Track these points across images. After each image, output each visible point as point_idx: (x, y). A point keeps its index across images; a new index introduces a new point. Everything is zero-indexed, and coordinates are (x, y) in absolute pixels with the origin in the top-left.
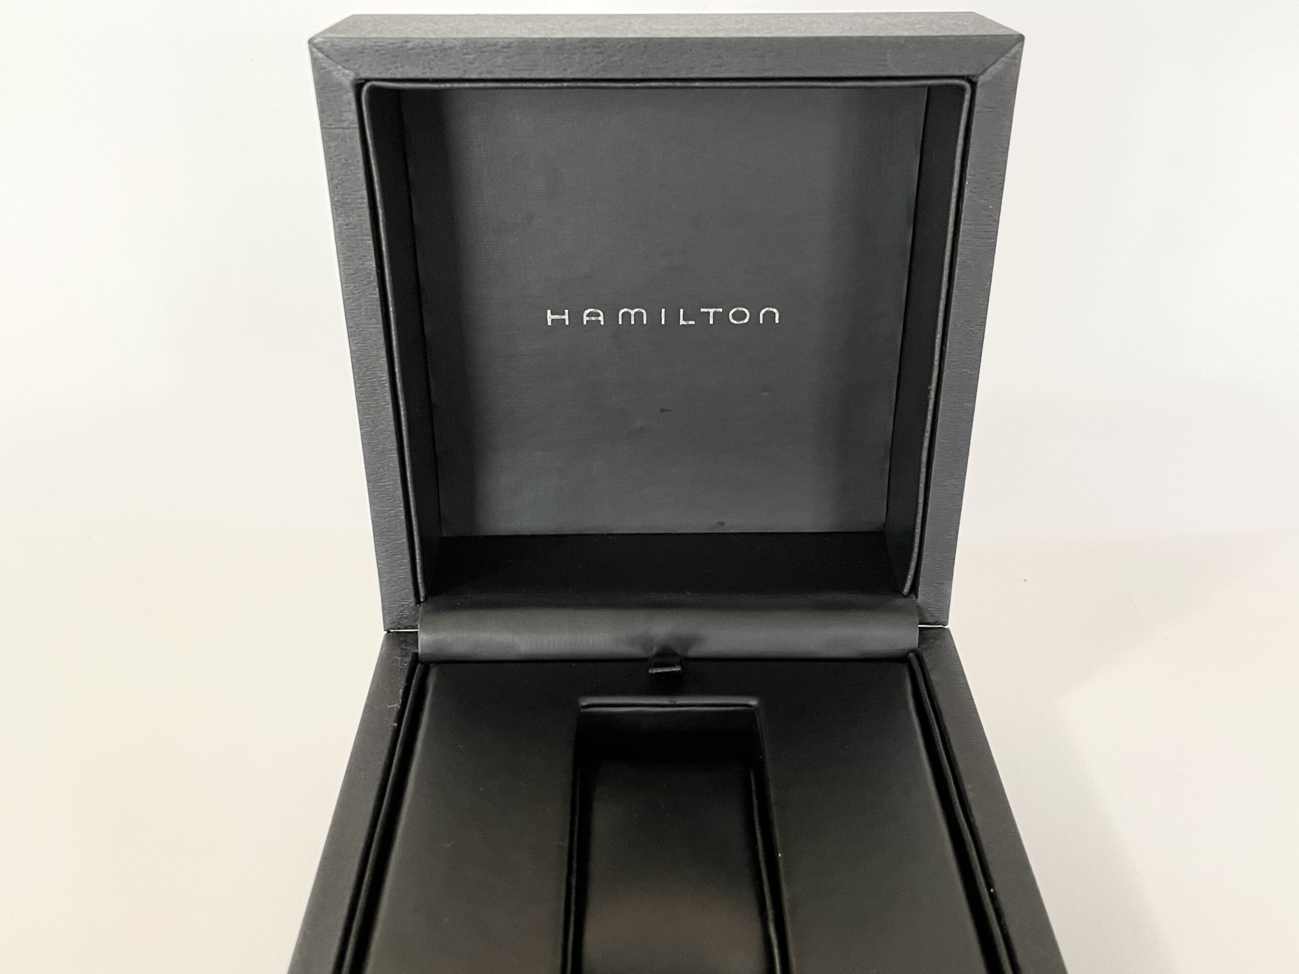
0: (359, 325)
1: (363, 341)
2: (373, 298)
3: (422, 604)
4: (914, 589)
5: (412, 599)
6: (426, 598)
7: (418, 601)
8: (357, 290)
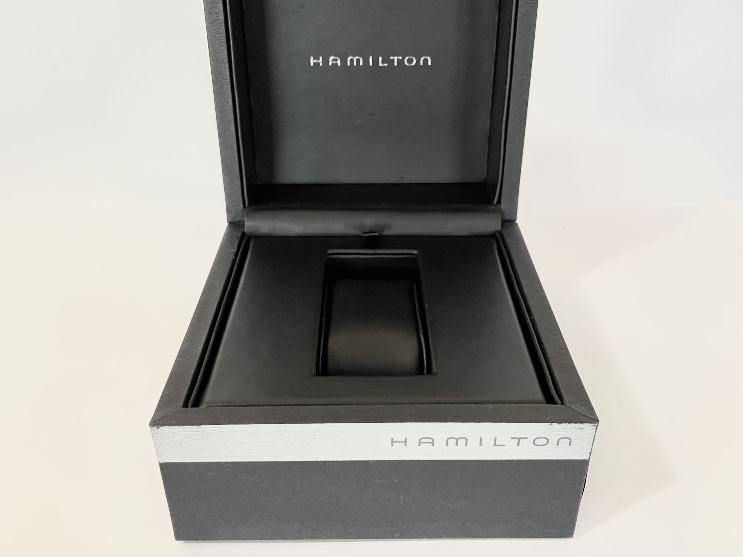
0: (215, 50)
1: (217, 59)
2: (222, 35)
3: (247, 208)
4: (499, 201)
5: (241, 205)
6: (249, 205)
7: (244, 206)
8: (214, 31)
